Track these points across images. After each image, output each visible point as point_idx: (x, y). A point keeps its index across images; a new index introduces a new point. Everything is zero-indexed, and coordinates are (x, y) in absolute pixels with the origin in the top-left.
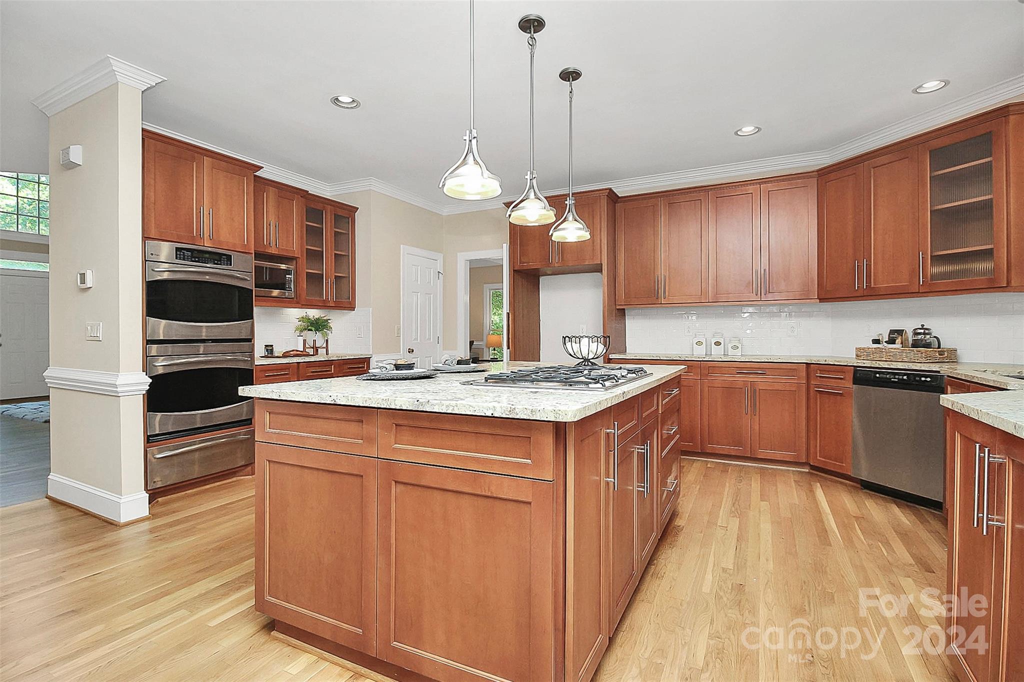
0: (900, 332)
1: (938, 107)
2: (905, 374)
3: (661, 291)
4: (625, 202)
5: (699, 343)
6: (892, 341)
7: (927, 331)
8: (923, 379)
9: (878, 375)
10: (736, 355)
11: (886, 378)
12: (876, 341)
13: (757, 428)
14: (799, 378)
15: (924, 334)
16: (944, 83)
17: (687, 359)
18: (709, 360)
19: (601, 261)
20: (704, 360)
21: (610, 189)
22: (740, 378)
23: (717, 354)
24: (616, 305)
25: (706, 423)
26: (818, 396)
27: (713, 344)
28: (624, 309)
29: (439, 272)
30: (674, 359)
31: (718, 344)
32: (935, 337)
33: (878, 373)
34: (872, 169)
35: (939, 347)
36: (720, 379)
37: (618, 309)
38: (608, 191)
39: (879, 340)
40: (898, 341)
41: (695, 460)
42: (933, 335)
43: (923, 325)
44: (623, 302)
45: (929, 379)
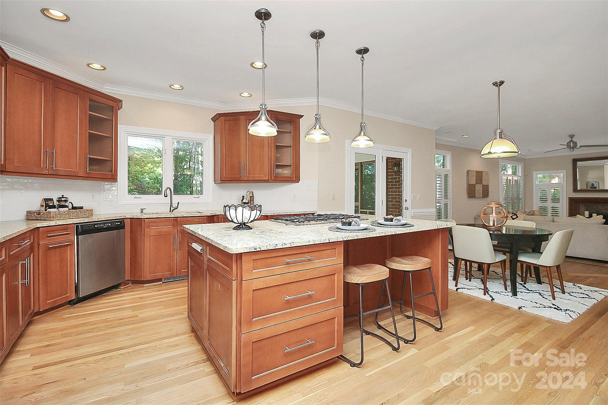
1: (96, 80)
2: (109, 223)
7: (66, 199)
9: (96, 226)
16: (103, 68)
32: (70, 203)
33: (96, 225)
43: (63, 196)
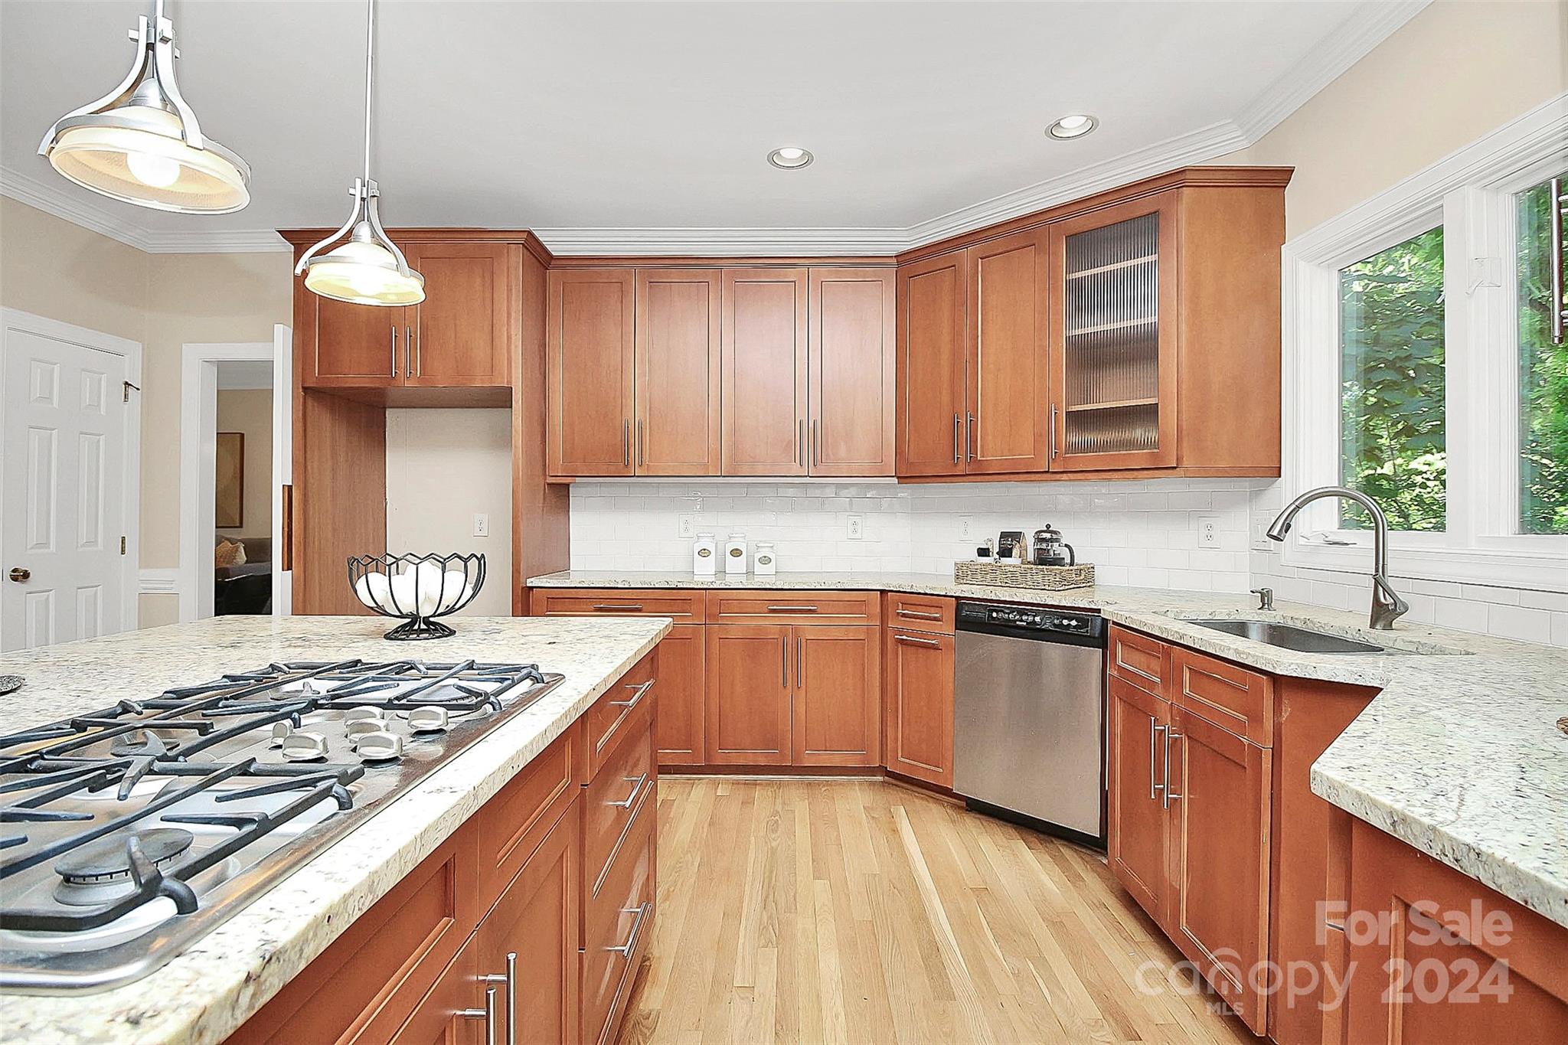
0: (1016, 536)
2: (1036, 612)
3: (634, 452)
4: (564, 267)
5: (704, 553)
6: (1005, 552)
7: (1055, 536)
8: (1065, 622)
9: (995, 614)
10: (765, 576)
11: (1009, 620)
12: (983, 552)
13: (802, 709)
14: (869, 617)
15: (1051, 540)
16: (1091, 124)
17: (680, 585)
18: (721, 587)
19: (509, 382)
20: (712, 587)
21: (530, 233)
22: (772, 622)
23: (736, 574)
24: (545, 475)
25: (714, 709)
26: (900, 649)
27: (728, 554)
28: (568, 485)
29: (126, 383)
30: (657, 586)
31: (737, 553)
32: (1066, 546)
33: (995, 610)
34: (980, 260)
35: (1072, 564)
36: (741, 624)
37: (548, 484)
38: (526, 234)
39: (988, 549)
40: (1015, 552)
41: (694, 779)
42: (1064, 541)
43: (1048, 526)
44: (560, 470)
45: (1074, 623)
